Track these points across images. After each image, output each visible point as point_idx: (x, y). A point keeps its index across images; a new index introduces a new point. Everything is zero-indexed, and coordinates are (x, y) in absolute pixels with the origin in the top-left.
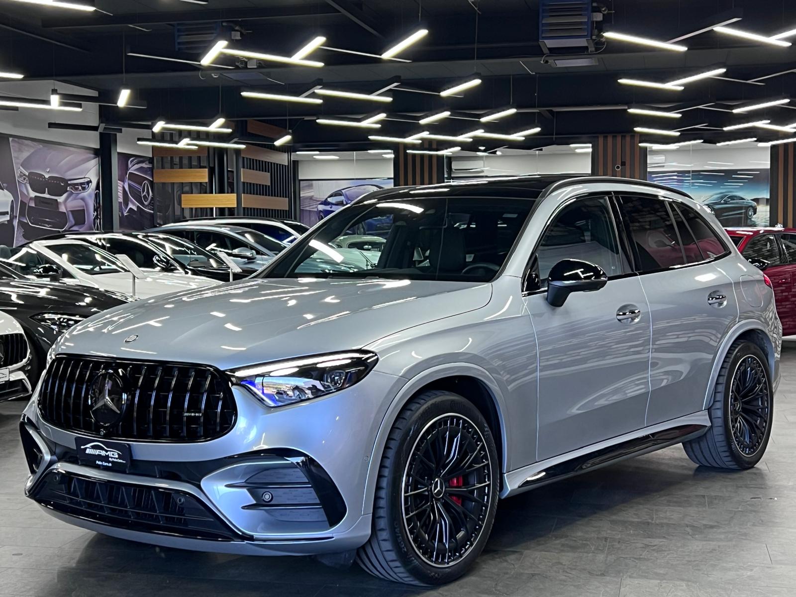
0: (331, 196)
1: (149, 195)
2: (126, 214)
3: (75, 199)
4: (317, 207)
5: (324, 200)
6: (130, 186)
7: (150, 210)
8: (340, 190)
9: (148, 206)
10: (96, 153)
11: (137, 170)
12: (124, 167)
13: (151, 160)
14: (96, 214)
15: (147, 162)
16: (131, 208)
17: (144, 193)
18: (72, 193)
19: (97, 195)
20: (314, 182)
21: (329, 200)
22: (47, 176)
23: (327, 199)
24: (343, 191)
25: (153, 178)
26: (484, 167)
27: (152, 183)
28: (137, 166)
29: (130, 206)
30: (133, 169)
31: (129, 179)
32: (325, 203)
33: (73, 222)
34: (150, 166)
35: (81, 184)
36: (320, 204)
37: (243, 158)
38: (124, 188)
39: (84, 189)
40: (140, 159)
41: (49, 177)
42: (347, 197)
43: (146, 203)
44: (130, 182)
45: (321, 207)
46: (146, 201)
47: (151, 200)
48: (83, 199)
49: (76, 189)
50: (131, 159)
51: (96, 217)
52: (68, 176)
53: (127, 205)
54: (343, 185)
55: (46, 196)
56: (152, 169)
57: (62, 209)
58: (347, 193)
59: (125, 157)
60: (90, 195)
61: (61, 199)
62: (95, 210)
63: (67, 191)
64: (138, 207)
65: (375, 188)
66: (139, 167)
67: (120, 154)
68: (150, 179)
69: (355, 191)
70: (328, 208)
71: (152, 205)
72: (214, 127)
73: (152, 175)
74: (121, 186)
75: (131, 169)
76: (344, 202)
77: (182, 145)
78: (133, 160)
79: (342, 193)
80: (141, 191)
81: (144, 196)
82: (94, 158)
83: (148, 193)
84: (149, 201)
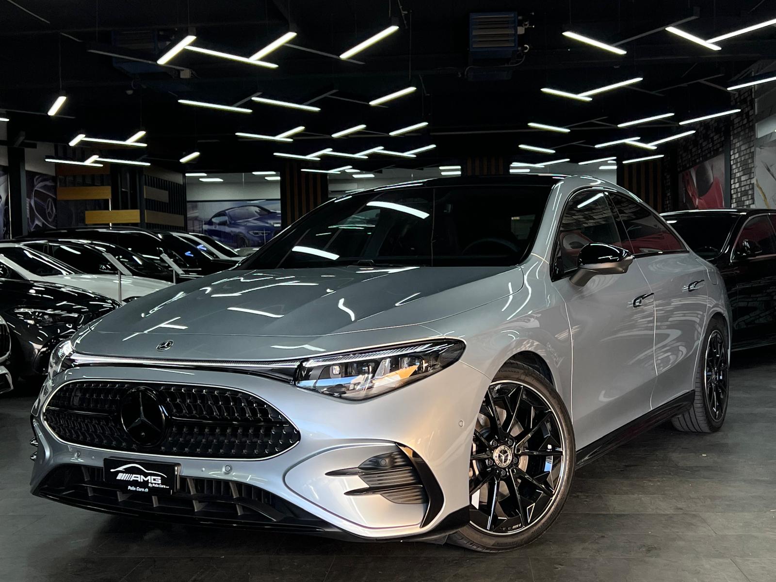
0: (214, 217)
1: (52, 212)
2: (32, 230)
4: (202, 227)
5: (209, 220)
6: (36, 203)
7: (53, 226)
8: (224, 211)
11: (42, 187)
12: (31, 185)
13: (54, 179)
14: (5, 229)
15: (50, 180)
16: (37, 224)
17: (49, 210)
20: (200, 203)
21: (214, 220)
24: (227, 212)
25: (56, 197)
26: (358, 188)
27: (55, 200)
28: (42, 184)
29: (37, 222)
30: (38, 187)
31: (35, 196)
32: (210, 223)
34: (53, 184)
36: (205, 224)
37: (145, 176)
38: (30, 205)
40: (44, 177)
42: (231, 217)
43: (50, 220)
44: (36, 199)
45: (206, 227)
46: (50, 218)
47: (54, 218)
50: (37, 177)
53: (33, 222)
54: (227, 205)
56: (55, 187)
58: (231, 213)
59: (31, 175)
64: (43, 224)
65: (257, 209)
66: (44, 185)
67: (28, 172)
68: (54, 196)
69: (238, 211)
70: (213, 228)
71: (55, 222)
72: (131, 142)
73: (55, 194)
74: (28, 203)
75: (36, 187)
76: (228, 222)
77: (89, 162)
78: (38, 178)
79: (226, 213)
80: (46, 208)
81: (49, 213)
82: (3, 175)
83: (52, 210)
84: (53, 218)
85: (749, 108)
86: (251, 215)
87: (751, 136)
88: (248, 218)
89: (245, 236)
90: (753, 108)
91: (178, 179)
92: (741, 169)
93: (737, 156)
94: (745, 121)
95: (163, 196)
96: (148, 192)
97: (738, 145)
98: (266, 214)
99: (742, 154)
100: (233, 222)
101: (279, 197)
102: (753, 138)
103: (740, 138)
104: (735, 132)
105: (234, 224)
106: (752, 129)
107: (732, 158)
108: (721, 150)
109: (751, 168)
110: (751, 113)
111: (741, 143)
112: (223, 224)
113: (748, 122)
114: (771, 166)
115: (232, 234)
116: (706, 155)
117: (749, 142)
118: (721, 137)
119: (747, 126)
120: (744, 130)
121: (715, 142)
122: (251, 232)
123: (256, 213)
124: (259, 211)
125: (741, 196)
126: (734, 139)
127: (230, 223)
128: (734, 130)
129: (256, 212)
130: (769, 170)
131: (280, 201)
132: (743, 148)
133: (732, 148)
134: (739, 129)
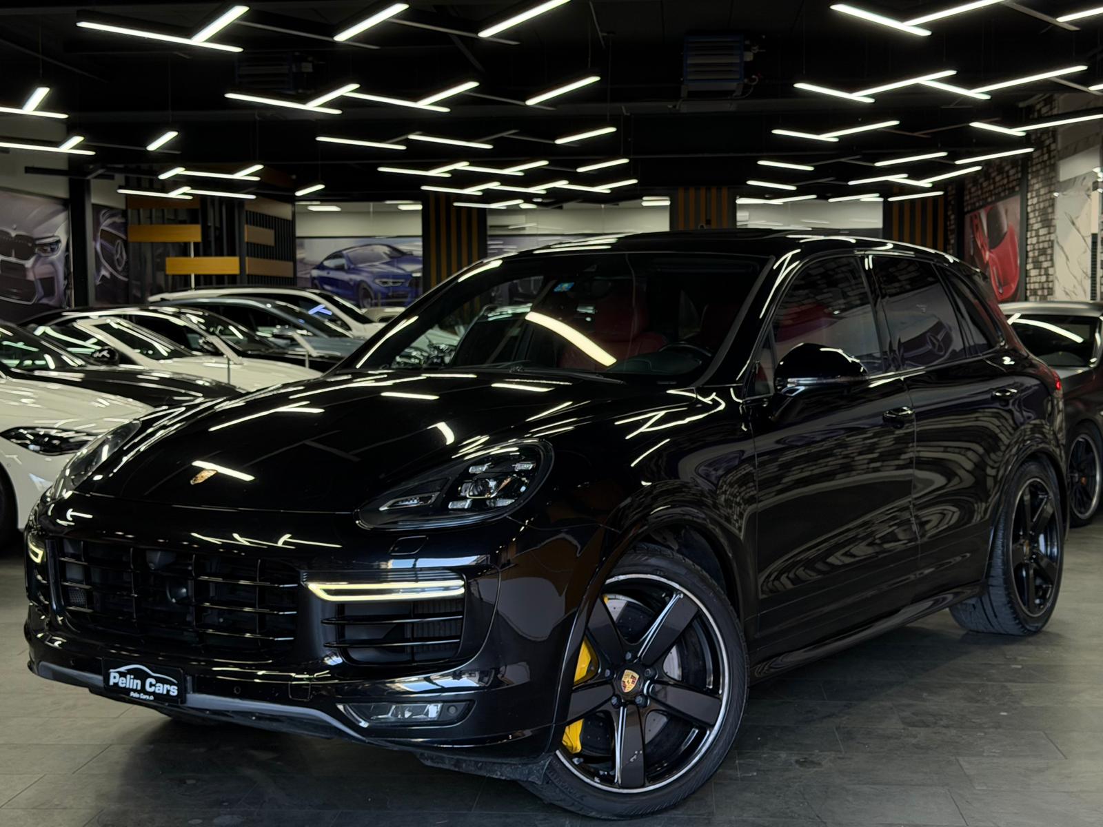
0: (328, 258)
1: (122, 257)
2: (98, 283)
3: (43, 264)
4: (309, 273)
5: (319, 263)
6: (102, 245)
7: (124, 276)
8: (340, 251)
9: (121, 272)
10: (65, 203)
11: (109, 226)
12: (97, 223)
13: (124, 213)
14: (66, 282)
15: (120, 216)
16: (103, 275)
17: (118, 256)
18: (40, 256)
19: (67, 258)
20: (307, 240)
21: (327, 263)
22: (13, 234)
23: (322, 263)
24: (344, 252)
25: (127, 238)
26: (526, 223)
27: (126, 243)
28: (109, 221)
29: (104, 272)
30: (105, 224)
31: (101, 238)
32: (321, 267)
33: (43, 294)
34: (124, 221)
35: (51, 244)
36: (314, 268)
37: (247, 211)
38: (95, 249)
39: (53, 250)
40: (112, 211)
41: (16, 236)
42: (349, 260)
43: (120, 269)
44: (102, 241)
45: (315, 273)
46: (120, 266)
47: (125, 265)
48: (52, 264)
49: (45, 251)
50: (103, 212)
51: (67, 287)
52: (37, 233)
53: (98, 270)
54: (345, 244)
55: (13, 259)
56: (125, 225)
57: (31, 277)
58: (350, 255)
59: (97, 208)
60: (59, 258)
61: (29, 264)
62: (66, 277)
63: (35, 254)
64: (111, 274)
65: (386, 250)
66: (111, 222)
67: (94, 205)
68: (123, 237)
69: (360, 251)
70: (324, 274)
71: (126, 271)
72: (241, 175)
73: (126, 233)
74: (94, 246)
75: (104, 224)
76: (346, 267)
77: (174, 194)
78: (104, 214)
79: (343, 254)
80: (114, 252)
81: (118, 259)
82: (64, 210)
83: (121, 255)
84: (123, 265)
85: (1051, 140)
86: (378, 258)
87: (1052, 178)
88: (374, 261)
89: (370, 287)
90: (1055, 141)
91: (284, 211)
92: (1039, 219)
93: (1035, 200)
94: (1046, 157)
95: (266, 237)
96: (251, 234)
97: (1037, 186)
98: (398, 256)
99: (1041, 200)
100: (352, 266)
101: (420, 233)
102: (1054, 181)
103: (1040, 178)
104: (1034, 169)
105: (354, 269)
106: (1054, 168)
107: (1030, 203)
108: (1017, 189)
109: (1052, 219)
110: (1053, 147)
111: (1040, 185)
112: (340, 268)
113: (1050, 158)
114: (1077, 218)
115: (352, 283)
116: (999, 193)
117: (1050, 185)
118: (1017, 172)
119: (1048, 163)
120: (1044, 168)
121: (1011, 178)
122: (377, 281)
123: (384, 256)
124: (388, 253)
125: (1039, 255)
126: (1032, 178)
127: (349, 268)
128: (1032, 166)
129: (386, 254)
130: (1073, 223)
131: (420, 239)
132: (1042, 191)
133: (1030, 189)
134: (1039, 166)
